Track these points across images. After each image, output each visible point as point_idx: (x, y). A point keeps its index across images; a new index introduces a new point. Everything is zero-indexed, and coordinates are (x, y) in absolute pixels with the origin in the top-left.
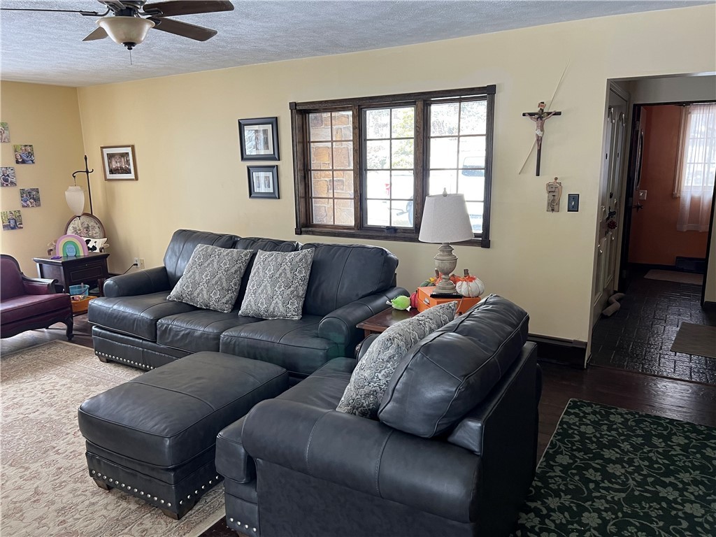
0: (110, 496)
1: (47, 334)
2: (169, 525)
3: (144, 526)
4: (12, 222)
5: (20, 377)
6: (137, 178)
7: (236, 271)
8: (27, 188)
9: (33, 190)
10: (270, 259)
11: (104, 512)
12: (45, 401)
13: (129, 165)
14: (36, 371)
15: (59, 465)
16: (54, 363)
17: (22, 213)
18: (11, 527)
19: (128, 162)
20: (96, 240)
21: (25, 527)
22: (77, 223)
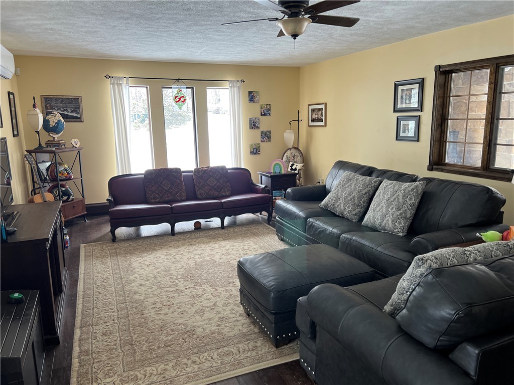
0: (248, 319)
1: (260, 218)
2: (270, 349)
3: (256, 344)
4: (255, 150)
5: (236, 239)
6: (326, 125)
7: (366, 193)
8: (265, 130)
9: (268, 131)
10: (390, 187)
11: (240, 328)
12: (241, 255)
13: (322, 116)
14: (245, 237)
15: (231, 293)
16: (255, 235)
17: (261, 145)
18: (195, 319)
19: (322, 115)
20: (297, 164)
21: (201, 321)
22: (288, 153)
